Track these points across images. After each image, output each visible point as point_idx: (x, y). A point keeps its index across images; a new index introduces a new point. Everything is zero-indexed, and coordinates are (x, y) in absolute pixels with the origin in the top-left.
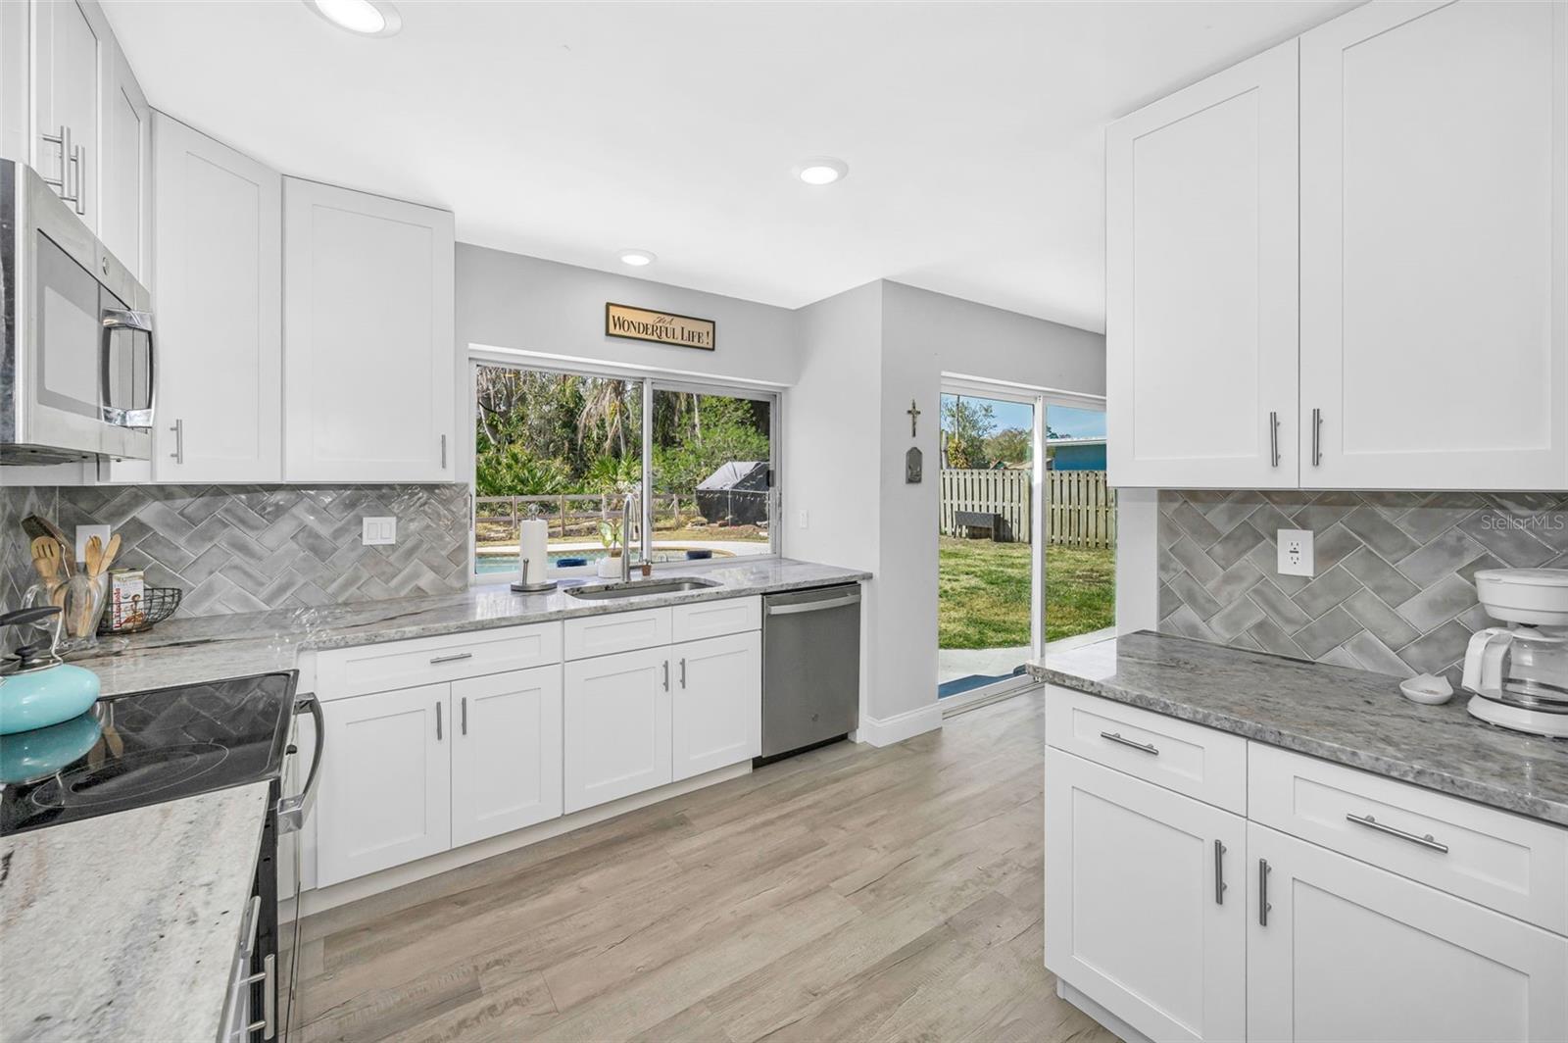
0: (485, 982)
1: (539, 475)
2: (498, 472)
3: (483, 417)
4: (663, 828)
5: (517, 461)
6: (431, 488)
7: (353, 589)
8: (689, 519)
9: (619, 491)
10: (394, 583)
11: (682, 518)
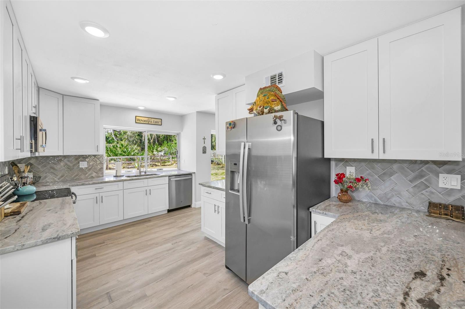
0: (105, 242)
1: (129, 150)
2: (116, 149)
3: (112, 132)
4: (146, 222)
5: (123, 146)
6: (95, 156)
7: (77, 177)
8: (175, 162)
9: (154, 155)
10: (87, 175)
11: (173, 162)
